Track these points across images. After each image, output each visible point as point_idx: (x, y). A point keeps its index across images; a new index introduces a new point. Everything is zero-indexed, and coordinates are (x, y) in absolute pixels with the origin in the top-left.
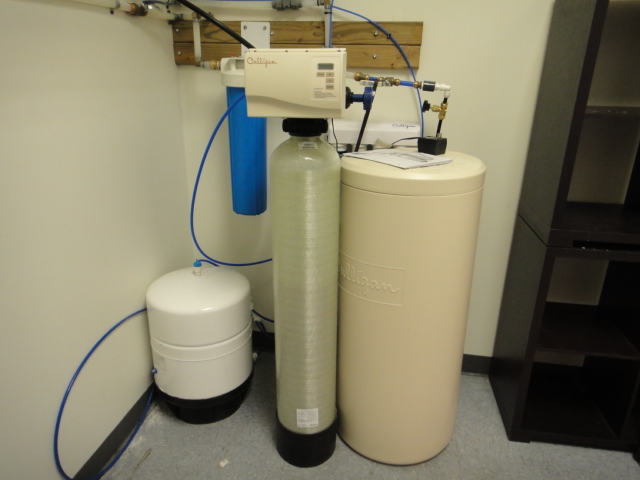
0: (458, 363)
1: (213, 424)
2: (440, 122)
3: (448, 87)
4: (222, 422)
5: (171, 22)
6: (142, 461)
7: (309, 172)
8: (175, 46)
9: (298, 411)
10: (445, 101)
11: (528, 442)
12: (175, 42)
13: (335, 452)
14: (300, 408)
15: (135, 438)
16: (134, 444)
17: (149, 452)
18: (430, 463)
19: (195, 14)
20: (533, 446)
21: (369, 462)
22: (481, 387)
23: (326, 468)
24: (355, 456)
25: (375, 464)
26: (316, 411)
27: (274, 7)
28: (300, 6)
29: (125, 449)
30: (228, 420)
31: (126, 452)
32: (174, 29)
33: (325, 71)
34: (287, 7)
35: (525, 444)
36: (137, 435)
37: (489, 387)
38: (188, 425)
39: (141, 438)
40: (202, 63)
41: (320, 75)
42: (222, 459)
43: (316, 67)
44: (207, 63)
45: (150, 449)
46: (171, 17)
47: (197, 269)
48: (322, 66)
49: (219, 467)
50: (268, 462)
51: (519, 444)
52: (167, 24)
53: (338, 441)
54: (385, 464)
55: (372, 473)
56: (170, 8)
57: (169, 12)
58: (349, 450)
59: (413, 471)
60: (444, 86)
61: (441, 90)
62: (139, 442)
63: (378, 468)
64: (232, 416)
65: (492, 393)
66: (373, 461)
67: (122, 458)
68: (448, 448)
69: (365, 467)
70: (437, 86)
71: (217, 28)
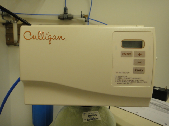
5: (4, 24)
8: (6, 36)
12: (7, 34)
19: (15, 19)
27: (59, 18)
28: (73, 18)
32: (6, 27)
33: (133, 50)
34: (66, 18)
41: (124, 54)
43: (119, 44)
46: (4, 21)
48: (126, 44)
52: (1, 25)
56: (4, 18)
57: (3, 19)
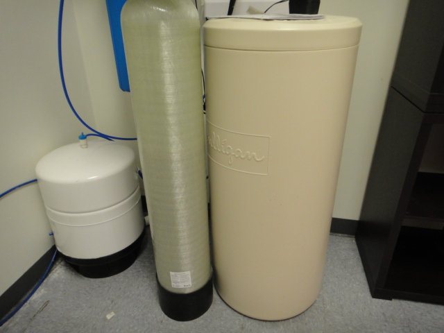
0: (327, 225)
1: (108, 278)
4: (115, 276)
6: (39, 312)
7: (163, 24)
9: (172, 273)
11: (391, 300)
13: (211, 307)
14: (173, 271)
15: (37, 291)
16: (35, 296)
17: (46, 304)
18: (297, 318)
20: (395, 303)
21: (241, 317)
22: (348, 247)
23: (202, 321)
24: (229, 311)
25: (246, 319)
26: (188, 273)
29: (26, 301)
30: (122, 274)
31: (27, 304)
35: (388, 301)
36: (40, 287)
37: (355, 246)
38: (86, 278)
39: (43, 291)
42: (109, 311)
45: (48, 301)
47: (83, 142)
49: (105, 319)
50: (149, 315)
51: (382, 301)
53: (215, 296)
54: (255, 319)
55: (242, 328)
58: (224, 305)
59: (281, 327)
62: (40, 294)
63: (249, 323)
64: (125, 271)
65: (357, 252)
66: (245, 316)
67: (22, 309)
68: (316, 305)
69: (237, 322)
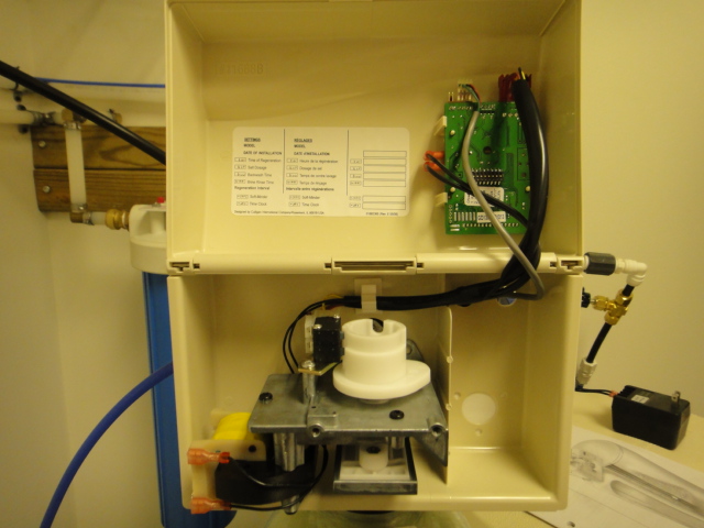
2: (606, 328)
3: (642, 266)
8: (36, 175)
10: (628, 290)
12: (37, 167)
19: (70, 114)
32: (35, 141)
40: (86, 216)
44: (98, 216)
56: (25, 101)
57: (22, 108)
60: (632, 264)
61: (625, 271)
70: (619, 263)
71: (122, 142)
